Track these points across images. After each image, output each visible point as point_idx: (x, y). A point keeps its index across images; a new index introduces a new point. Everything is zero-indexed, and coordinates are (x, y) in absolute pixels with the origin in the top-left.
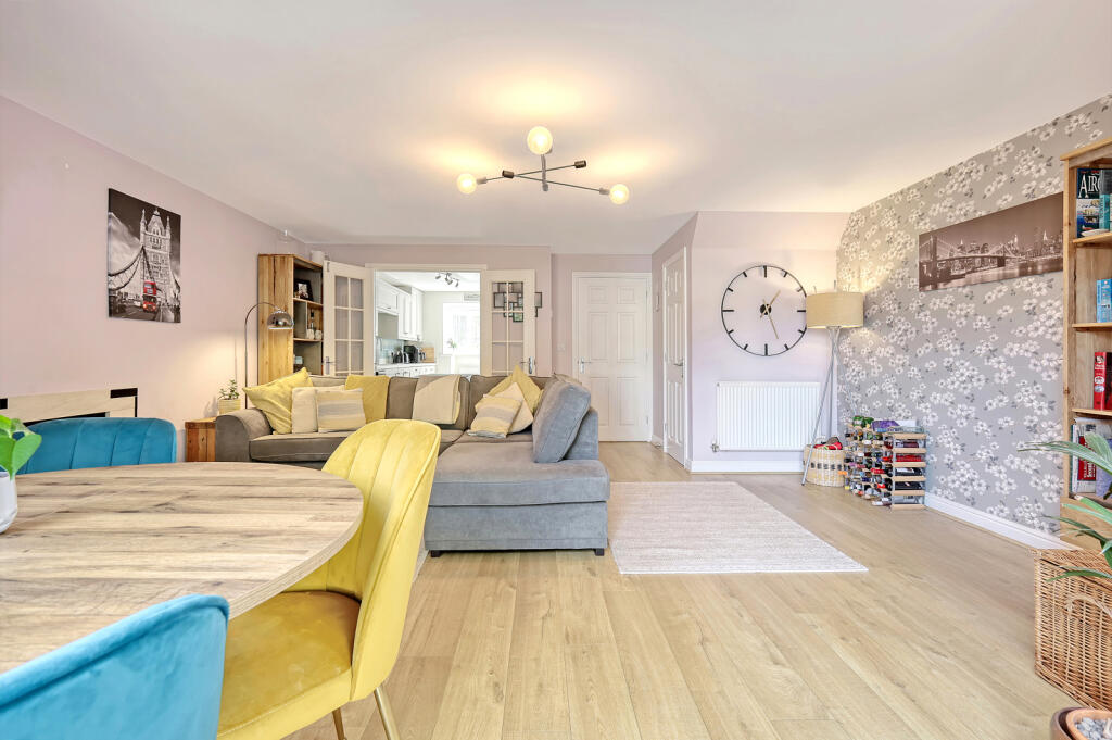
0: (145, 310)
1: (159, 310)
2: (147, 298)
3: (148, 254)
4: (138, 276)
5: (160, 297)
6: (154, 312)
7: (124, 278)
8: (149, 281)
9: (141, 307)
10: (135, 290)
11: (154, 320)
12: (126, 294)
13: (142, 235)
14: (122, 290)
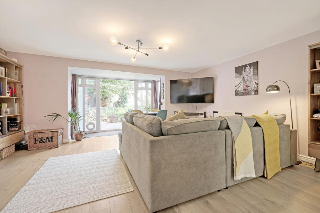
0: (244, 93)
1: (248, 92)
2: (244, 90)
3: (245, 78)
4: (242, 85)
5: (249, 88)
6: (247, 93)
7: (238, 86)
8: (245, 85)
9: (243, 92)
10: (241, 88)
11: (247, 95)
12: (239, 90)
13: (243, 74)
14: (237, 90)
